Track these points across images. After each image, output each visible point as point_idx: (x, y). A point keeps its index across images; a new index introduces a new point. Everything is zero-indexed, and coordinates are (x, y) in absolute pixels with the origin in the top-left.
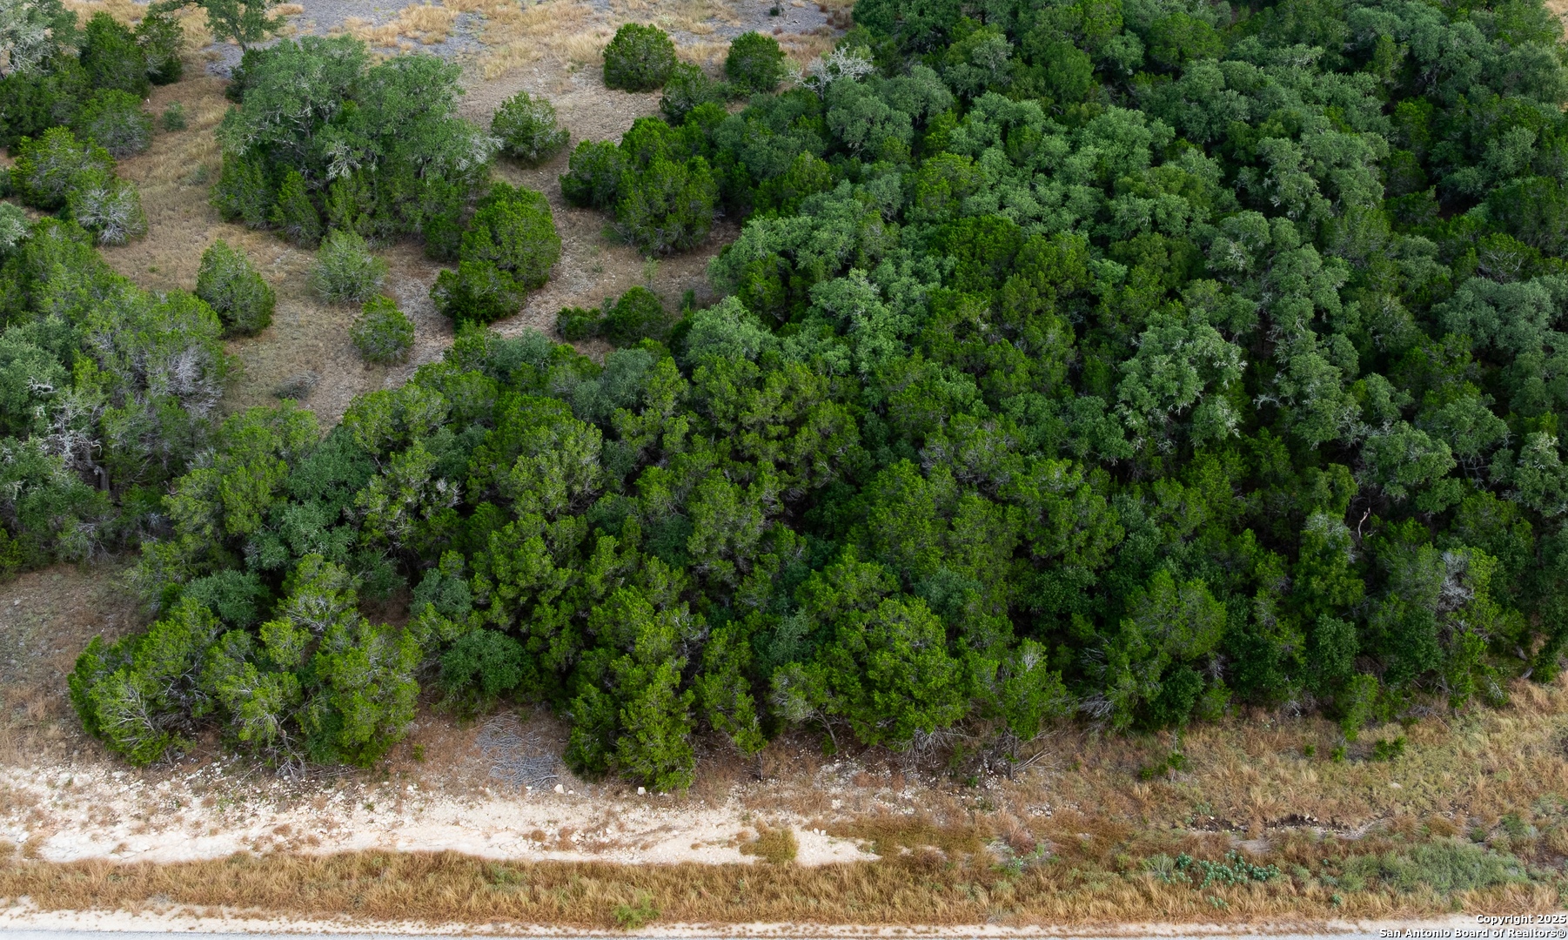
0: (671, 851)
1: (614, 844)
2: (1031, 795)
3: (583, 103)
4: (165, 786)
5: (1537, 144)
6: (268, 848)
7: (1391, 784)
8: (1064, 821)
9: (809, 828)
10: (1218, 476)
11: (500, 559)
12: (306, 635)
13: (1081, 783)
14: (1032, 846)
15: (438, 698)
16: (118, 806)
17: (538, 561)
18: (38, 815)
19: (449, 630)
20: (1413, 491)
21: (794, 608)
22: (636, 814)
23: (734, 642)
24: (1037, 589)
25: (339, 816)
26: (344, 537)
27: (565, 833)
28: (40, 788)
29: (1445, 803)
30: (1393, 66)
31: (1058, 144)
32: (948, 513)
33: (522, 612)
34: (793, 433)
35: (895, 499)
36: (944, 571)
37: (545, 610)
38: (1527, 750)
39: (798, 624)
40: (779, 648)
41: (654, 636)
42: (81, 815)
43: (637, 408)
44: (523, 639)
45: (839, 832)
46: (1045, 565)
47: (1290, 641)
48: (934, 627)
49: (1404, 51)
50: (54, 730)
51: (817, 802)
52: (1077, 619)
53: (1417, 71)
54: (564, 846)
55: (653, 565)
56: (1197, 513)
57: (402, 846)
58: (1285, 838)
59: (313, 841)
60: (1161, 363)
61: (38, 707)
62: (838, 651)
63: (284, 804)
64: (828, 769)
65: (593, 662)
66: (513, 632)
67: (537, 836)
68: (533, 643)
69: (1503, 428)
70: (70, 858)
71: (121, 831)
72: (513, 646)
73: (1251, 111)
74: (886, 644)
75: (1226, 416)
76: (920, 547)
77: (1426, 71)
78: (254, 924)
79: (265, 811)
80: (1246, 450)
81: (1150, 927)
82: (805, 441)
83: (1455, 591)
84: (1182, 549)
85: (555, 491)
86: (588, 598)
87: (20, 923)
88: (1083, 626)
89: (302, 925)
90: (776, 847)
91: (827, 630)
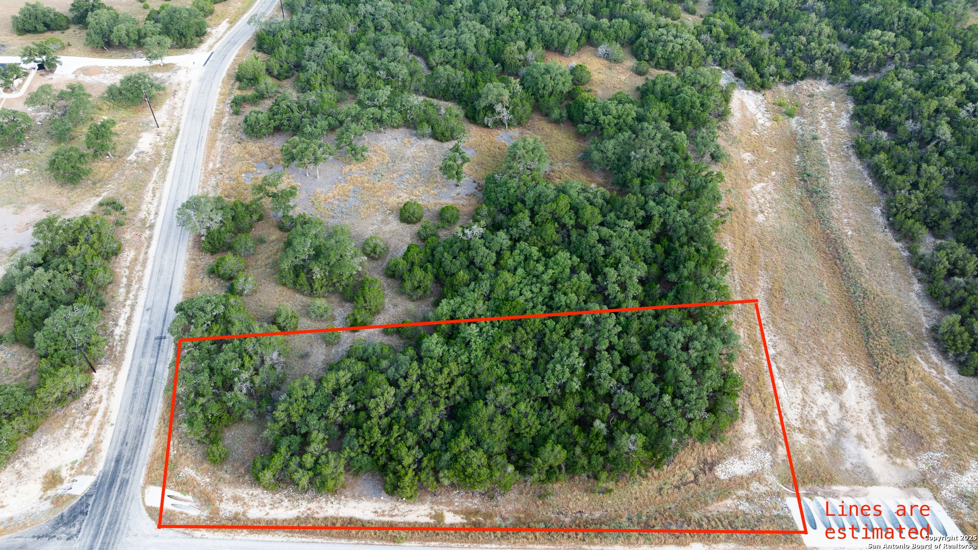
0: (412, 518)
1: (396, 515)
2: (509, 502)
3: (393, 229)
4: (278, 496)
5: (696, 267)
6: (306, 515)
7: (608, 500)
8: (517, 511)
9: (448, 511)
10: (571, 404)
11: (366, 434)
12: (314, 458)
13: (523, 499)
14: (508, 519)
15: (349, 470)
16: (266, 501)
17: (377, 434)
18: (245, 503)
19: (352, 454)
20: (626, 412)
21: (446, 451)
22: (403, 506)
23: (430, 460)
24: (515, 443)
25: (324, 505)
26: (323, 423)
27: (383, 511)
28: (244, 495)
29: (622, 508)
30: (657, 226)
31: (541, 268)
32: (491, 420)
33: (372, 448)
34: (450, 387)
35: (476, 414)
36: (488, 441)
37: (378, 448)
38: (649, 492)
39: (447, 456)
40: (442, 464)
41: (408, 460)
42: (256, 504)
43: (405, 378)
44: (373, 456)
45: (456, 512)
46: (518, 435)
47: (584, 461)
48: (484, 461)
49: (662, 220)
50: (247, 478)
51: (450, 503)
52: (525, 453)
53: (665, 228)
54: (383, 515)
55: (409, 434)
56: (563, 417)
57: (341, 515)
58: (576, 518)
59: (317, 513)
60: (559, 367)
61: (242, 470)
62: (458, 466)
63: (310, 501)
64: (455, 492)
65: (392, 465)
66: (370, 454)
67: (376, 512)
68: (375, 457)
69: (657, 390)
70: (255, 517)
71: (267, 509)
72: (370, 459)
73: (605, 251)
74: (470, 465)
75: (576, 385)
76: (483, 431)
77: (668, 228)
78: (304, 539)
79: (305, 503)
80: (581, 394)
81: (535, 546)
82: (453, 391)
83: (632, 448)
84: (557, 432)
85: (382, 410)
86: (390, 446)
87: (244, 538)
88: (527, 455)
89: (316, 540)
90: (439, 517)
91: (455, 458)
